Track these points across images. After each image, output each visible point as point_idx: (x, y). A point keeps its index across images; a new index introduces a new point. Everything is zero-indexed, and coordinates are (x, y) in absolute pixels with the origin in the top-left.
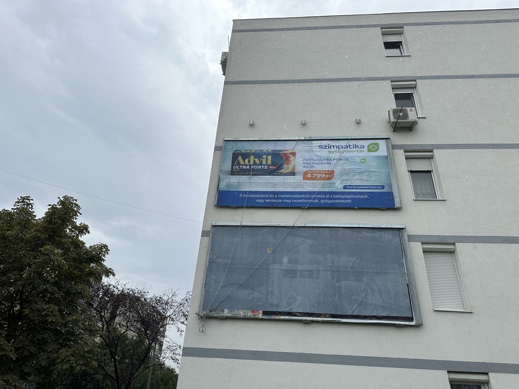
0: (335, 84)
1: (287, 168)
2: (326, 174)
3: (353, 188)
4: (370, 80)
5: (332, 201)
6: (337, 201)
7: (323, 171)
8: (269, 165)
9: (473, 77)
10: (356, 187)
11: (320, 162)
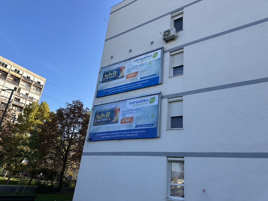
0: (145, 26)
1: (121, 75)
2: (134, 74)
3: (144, 78)
4: (161, 17)
5: (135, 86)
6: (137, 86)
7: (134, 73)
8: (115, 75)
10: (145, 77)
11: (134, 68)
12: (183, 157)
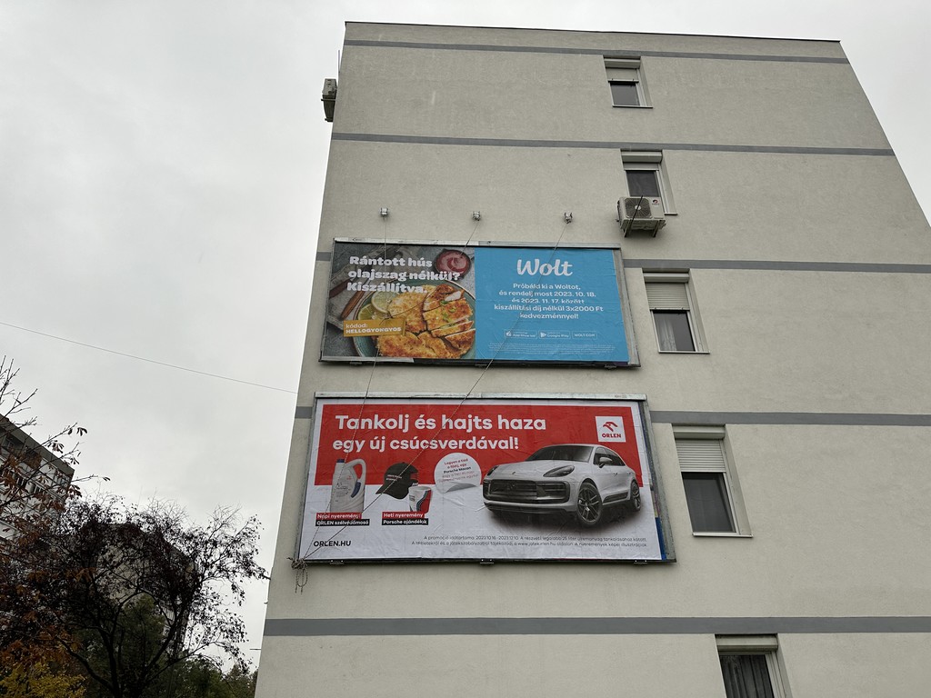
0: (528, 151)
4: (587, 146)
12: (775, 635)
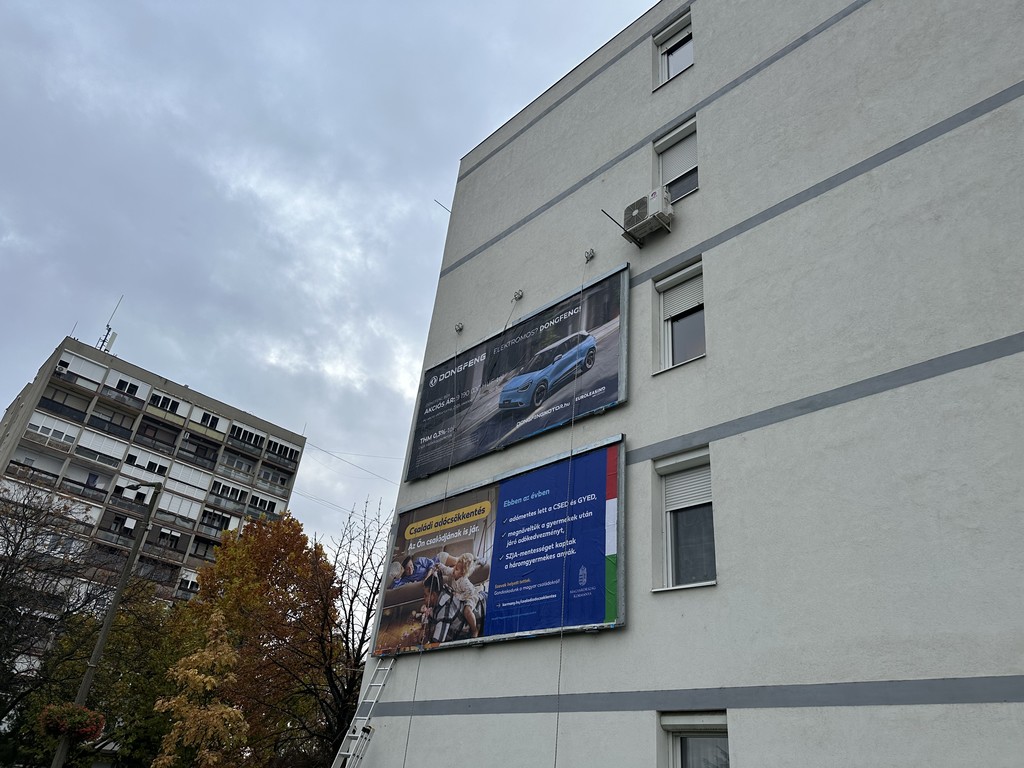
0: (569, 200)
4: (621, 160)
9: (805, 38)
12: (723, 712)
